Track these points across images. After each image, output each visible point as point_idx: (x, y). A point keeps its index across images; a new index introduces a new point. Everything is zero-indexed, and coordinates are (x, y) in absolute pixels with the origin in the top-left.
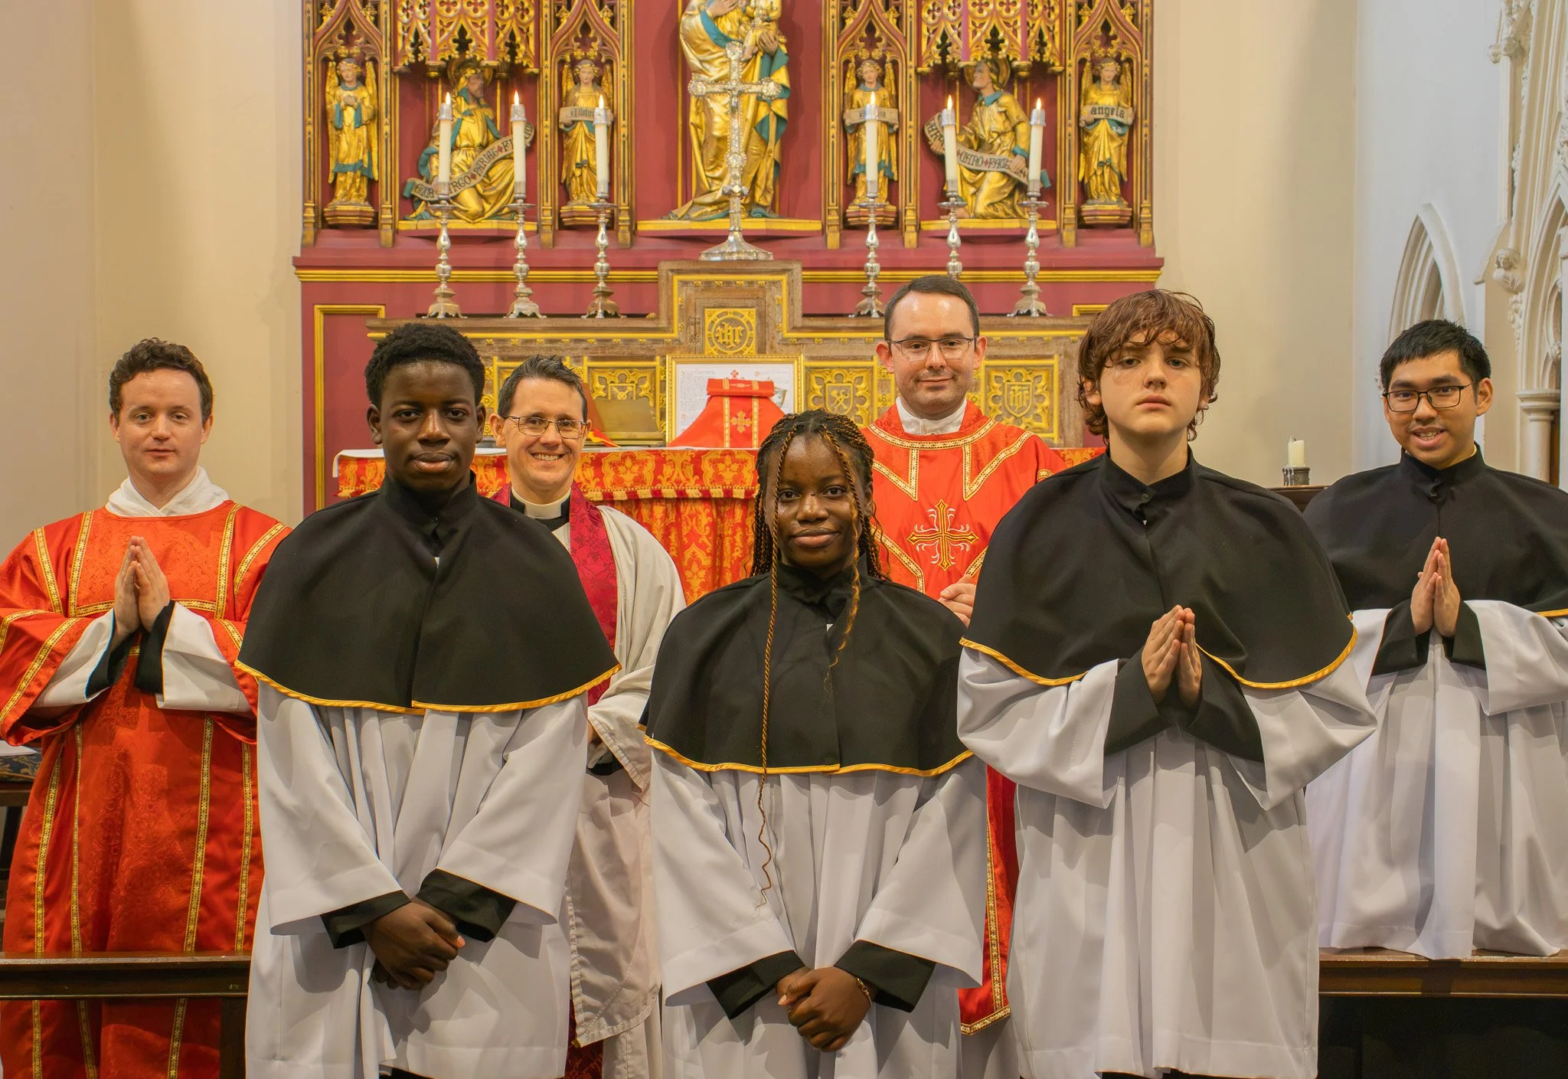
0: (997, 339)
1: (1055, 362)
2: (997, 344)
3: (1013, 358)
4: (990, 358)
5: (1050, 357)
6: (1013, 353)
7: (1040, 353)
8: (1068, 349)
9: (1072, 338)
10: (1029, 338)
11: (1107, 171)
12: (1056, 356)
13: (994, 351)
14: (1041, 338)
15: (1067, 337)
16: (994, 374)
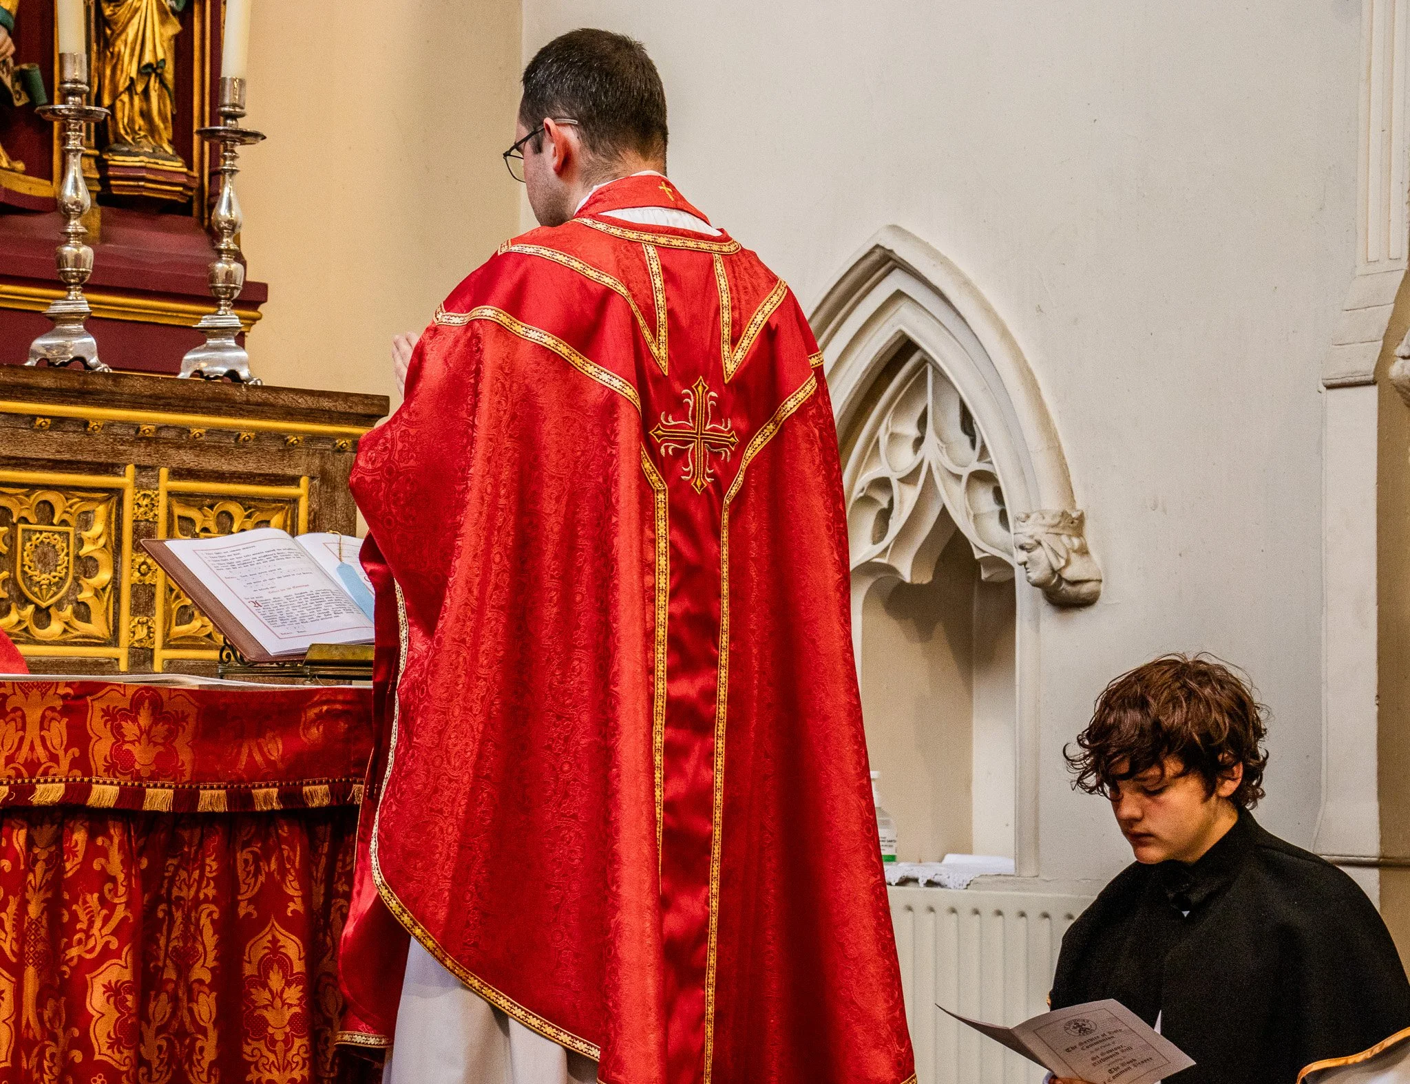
0: (195, 431)
1: (301, 491)
2: (196, 446)
3: (220, 477)
4: (177, 474)
5: (294, 481)
6: (224, 466)
7: (276, 470)
8: (329, 466)
9: (341, 442)
10: (260, 435)
11: (154, 85)
12: (304, 481)
13: (188, 459)
14: (280, 436)
15: (330, 438)
16: (178, 511)
